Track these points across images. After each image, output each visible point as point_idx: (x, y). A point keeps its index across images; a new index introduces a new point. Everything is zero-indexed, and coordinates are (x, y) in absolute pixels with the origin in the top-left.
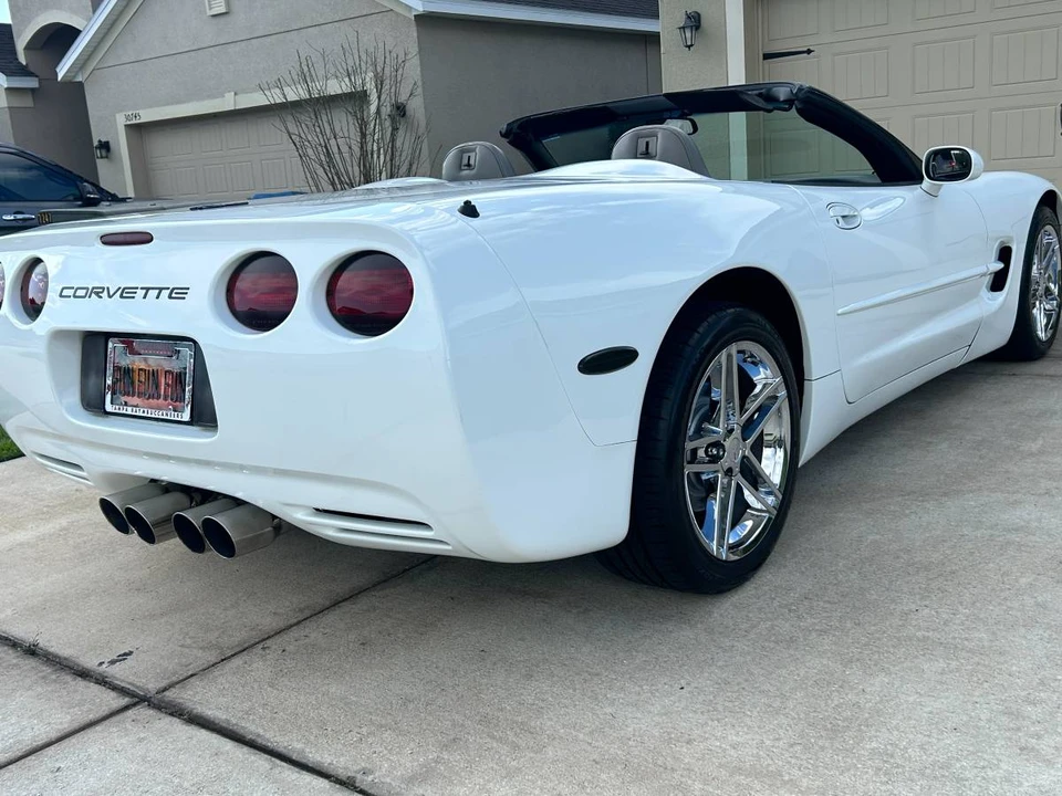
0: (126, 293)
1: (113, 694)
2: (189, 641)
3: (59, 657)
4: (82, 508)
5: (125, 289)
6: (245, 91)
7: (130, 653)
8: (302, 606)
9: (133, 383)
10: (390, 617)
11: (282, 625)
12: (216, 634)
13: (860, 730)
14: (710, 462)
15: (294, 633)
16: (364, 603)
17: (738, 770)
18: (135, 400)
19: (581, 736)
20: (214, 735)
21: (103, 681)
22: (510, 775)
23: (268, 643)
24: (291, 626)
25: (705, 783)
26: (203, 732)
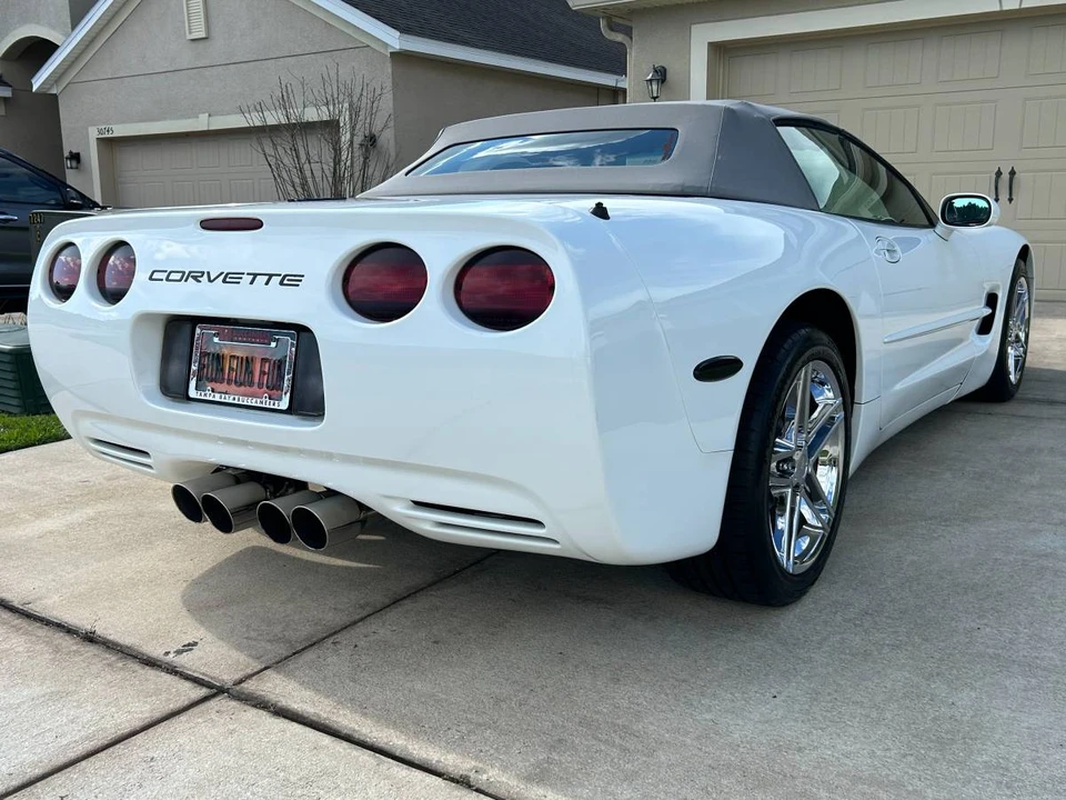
0: (230, 278)
1: (188, 685)
2: (253, 634)
3: (121, 647)
4: (105, 499)
5: (228, 274)
6: (217, 114)
7: (195, 644)
8: (362, 602)
9: (222, 370)
10: (455, 617)
11: (346, 619)
12: (280, 628)
13: (965, 743)
14: (781, 476)
15: (361, 629)
16: (423, 602)
17: (857, 779)
18: (224, 387)
19: (689, 741)
20: (308, 729)
21: (172, 670)
22: (629, 778)
23: (338, 637)
24: (355, 623)
25: (829, 791)
26: (295, 725)
